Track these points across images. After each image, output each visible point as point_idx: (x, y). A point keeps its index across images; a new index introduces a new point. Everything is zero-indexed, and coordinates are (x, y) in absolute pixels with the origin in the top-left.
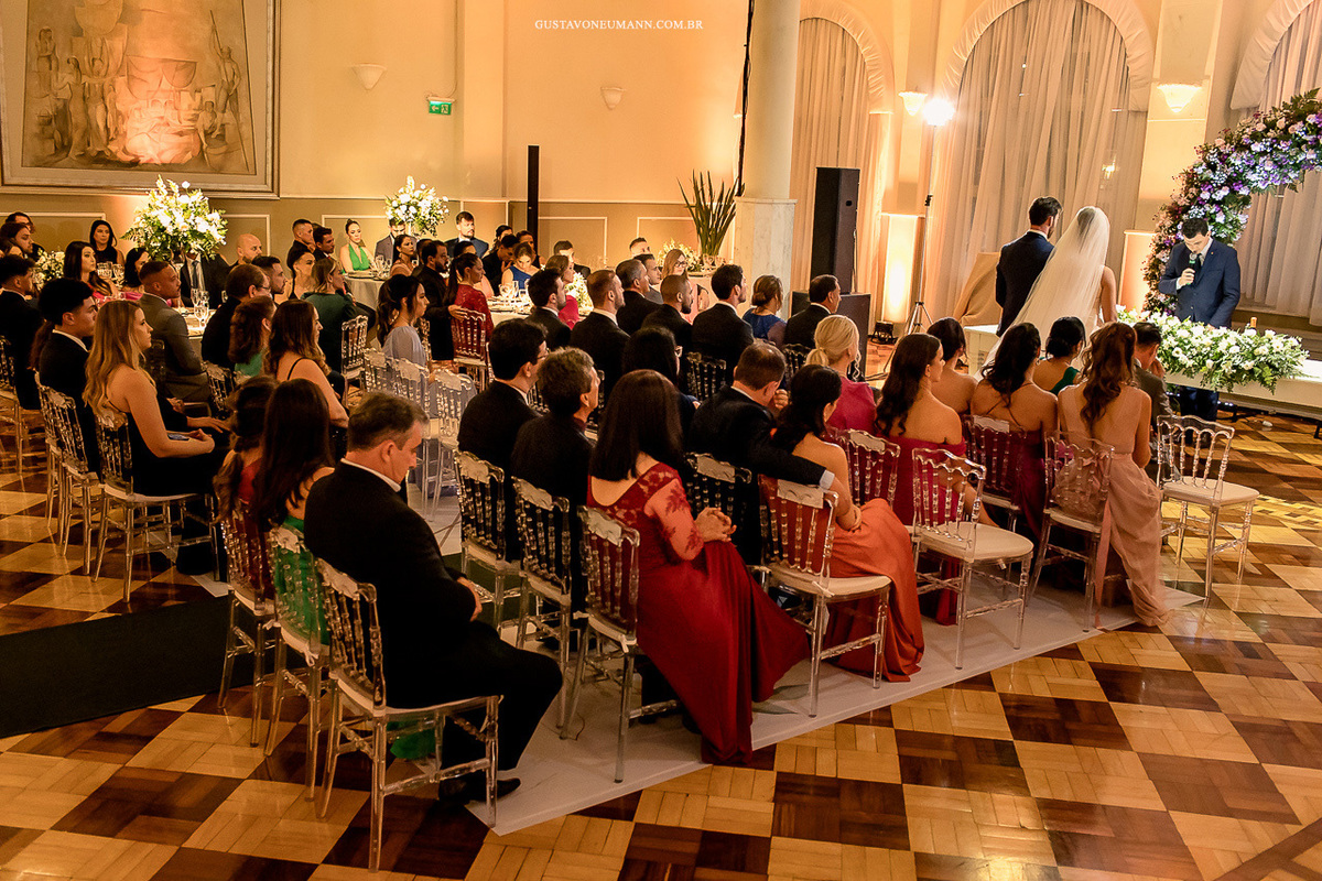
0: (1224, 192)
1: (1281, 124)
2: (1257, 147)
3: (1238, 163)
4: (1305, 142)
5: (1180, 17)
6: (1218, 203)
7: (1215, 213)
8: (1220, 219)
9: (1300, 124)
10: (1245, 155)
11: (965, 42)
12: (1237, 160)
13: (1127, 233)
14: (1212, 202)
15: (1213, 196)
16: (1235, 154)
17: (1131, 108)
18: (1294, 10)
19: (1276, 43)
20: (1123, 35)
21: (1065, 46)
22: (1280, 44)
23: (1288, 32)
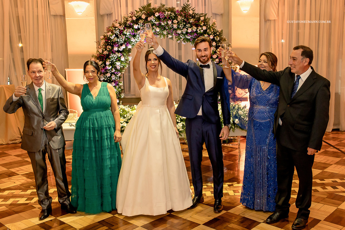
0: (123, 47)
1: (144, 17)
2: (136, 27)
3: (128, 34)
4: (156, 24)
6: (121, 52)
7: (121, 56)
8: (123, 59)
9: (152, 17)
10: (130, 30)
13: (67, 70)
14: (118, 51)
15: (119, 49)
16: (126, 30)
17: (52, 13)
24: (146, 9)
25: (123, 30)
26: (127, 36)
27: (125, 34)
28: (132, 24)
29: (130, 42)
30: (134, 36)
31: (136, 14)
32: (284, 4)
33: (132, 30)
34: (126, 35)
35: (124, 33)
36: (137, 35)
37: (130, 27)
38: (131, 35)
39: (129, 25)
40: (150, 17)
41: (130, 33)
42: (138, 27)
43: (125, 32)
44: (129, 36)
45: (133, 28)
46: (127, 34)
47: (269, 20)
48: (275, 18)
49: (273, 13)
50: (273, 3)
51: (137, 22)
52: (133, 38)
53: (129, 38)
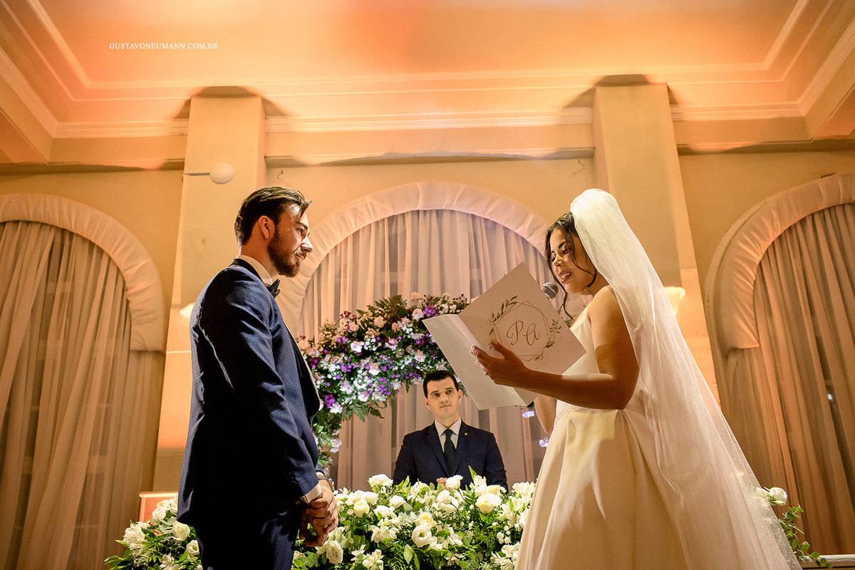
1: (379, 322)
2: (356, 347)
3: (332, 368)
4: (413, 341)
5: (204, 241)
9: (405, 320)
16: (328, 357)
17: (135, 345)
18: (324, 247)
19: (309, 279)
20: (121, 269)
21: (38, 279)
22: (312, 280)
23: (319, 269)
24: (388, 309)
25: (319, 359)
26: (329, 376)
27: (325, 368)
28: (346, 340)
29: (337, 394)
30: (351, 374)
31: (359, 318)
33: (346, 358)
34: (326, 372)
35: (322, 366)
36: (360, 372)
37: (342, 349)
38: (343, 373)
39: (337, 345)
40: (399, 322)
41: (338, 367)
42: (363, 349)
43: (324, 364)
44: (335, 374)
45: (347, 354)
46: (330, 370)
47: (735, 350)
48: (755, 344)
49: (743, 331)
50: (737, 304)
51: (360, 336)
52: (346, 382)
53: (334, 383)
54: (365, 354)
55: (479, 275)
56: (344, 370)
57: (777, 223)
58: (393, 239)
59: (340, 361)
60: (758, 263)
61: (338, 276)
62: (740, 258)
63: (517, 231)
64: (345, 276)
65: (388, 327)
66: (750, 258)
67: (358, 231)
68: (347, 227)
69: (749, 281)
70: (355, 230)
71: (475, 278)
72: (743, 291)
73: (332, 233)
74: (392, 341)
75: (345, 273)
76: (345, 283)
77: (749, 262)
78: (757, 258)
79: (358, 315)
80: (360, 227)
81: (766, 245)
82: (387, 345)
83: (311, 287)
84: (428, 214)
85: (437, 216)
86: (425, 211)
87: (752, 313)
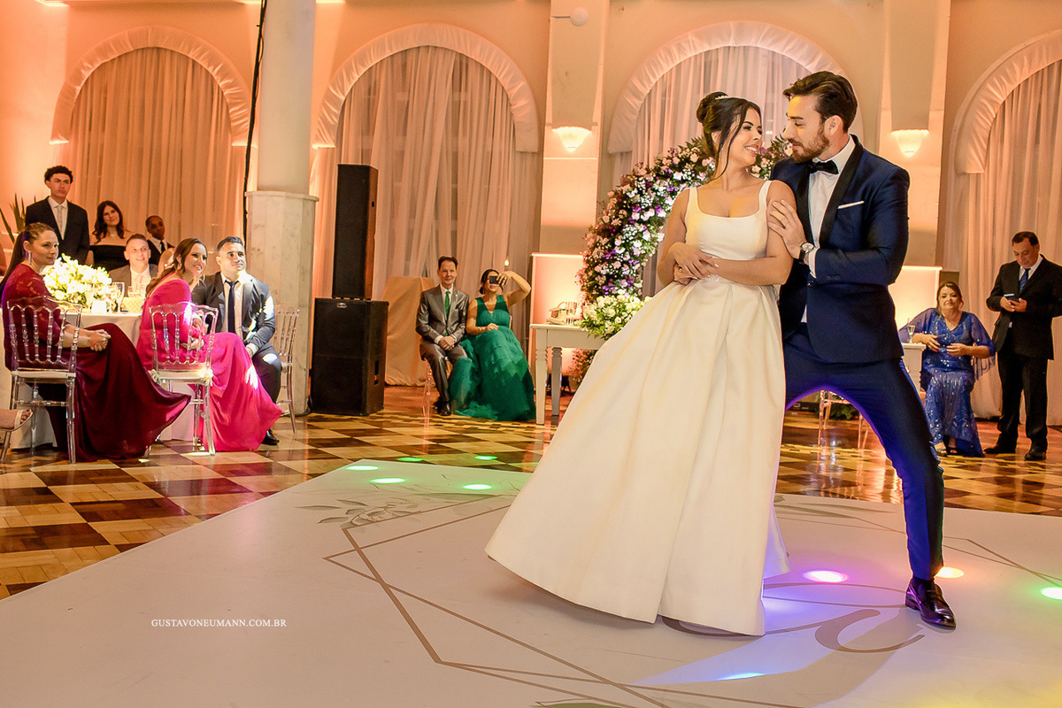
0: (651, 213)
1: (694, 158)
2: (678, 176)
3: (661, 189)
5: (567, 74)
6: (644, 223)
7: (643, 231)
8: (647, 236)
11: (343, 82)
12: (661, 187)
13: (535, 255)
14: (640, 222)
15: (642, 217)
16: (658, 182)
17: (519, 148)
18: (654, 77)
19: (642, 102)
20: (505, 88)
21: (448, 93)
22: (645, 103)
23: (650, 94)
25: (653, 182)
26: (659, 194)
27: (656, 189)
28: (671, 171)
31: (680, 154)
32: (1002, 141)
33: (670, 183)
34: (657, 191)
35: (654, 187)
37: (667, 176)
38: (668, 192)
39: (665, 172)
41: (665, 188)
42: (682, 178)
43: (656, 186)
44: (663, 193)
45: (672, 179)
47: (964, 174)
48: (980, 170)
49: (973, 159)
50: (974, 138)
51: (680, 168)
52: (669, 197)
53: (662, 198)
54: (683, 181)
55: (773, 98)
56: (668, 190)
57: (1026, 69)
58: (708, 64)
59: (667, 184)
60: (1001, 103)
61: (664, 95)
62: (987, 99)
63: (807, 68)
64: (670, 96)
65: (699, 162)
66: (995, 99)
67: (681, 63)
68: (672, 60)
69: (989, 119)
70: (679, 62)
71: (769, 101)
72: (983, 127)
73: (661, 64)
74: (701, 174)
75: (670, 91)
76: (669, 101)
77: (993, 102)
78: (1001, 99)
79: (680, 150)
80: (682, 60)
81: (1011, 88)
82: (698, 177)
83: (642, 111)
84: (737, 50)
85: (744, 50)
86: (735, 47)
87: (985, 147)
